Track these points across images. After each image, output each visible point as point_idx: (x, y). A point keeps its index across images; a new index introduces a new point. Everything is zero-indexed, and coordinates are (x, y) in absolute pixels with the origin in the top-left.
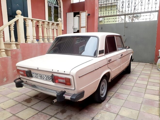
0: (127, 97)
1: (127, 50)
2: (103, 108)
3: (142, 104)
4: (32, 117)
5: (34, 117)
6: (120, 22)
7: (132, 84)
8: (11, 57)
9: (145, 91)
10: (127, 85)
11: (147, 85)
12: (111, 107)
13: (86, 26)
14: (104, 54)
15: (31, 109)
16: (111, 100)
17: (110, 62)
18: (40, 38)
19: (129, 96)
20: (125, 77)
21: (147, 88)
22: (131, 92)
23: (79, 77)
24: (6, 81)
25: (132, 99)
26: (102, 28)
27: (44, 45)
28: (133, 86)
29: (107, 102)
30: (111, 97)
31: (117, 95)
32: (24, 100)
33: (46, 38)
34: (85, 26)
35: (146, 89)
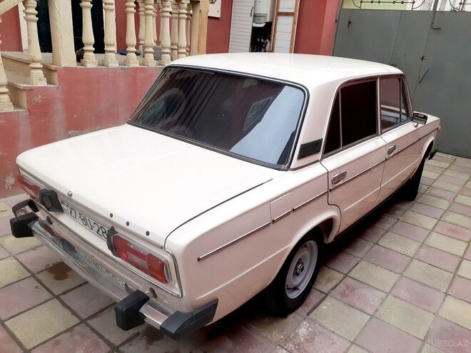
0: (381, 304)
1: (416, 126)
2: (287, 340)
3: (424, 341)
4: (51, 341)
5: (57, 343)
6: (415, 5)
7: (411, 248)
8: (28, 113)
9: (451, 284)
10: (394, 247)
11: (462, 258)
12: (316, 339)
13: (296, 10)
14: (319, 156)
15: (61, 305)
16: (324, 307)
17: (341, 182)
18: (128, 49)
19: (390, 297)
20: (394, 213)
21: (461, 273)
22: (398, 280)
23: (199, 260)
24: (13, 186)
25: (394, 314)
26: (350, 22)
27: (140, 75)
28: (412, 258)
29: (308, 314)
30: (327, 295)
31: (348, 287)
32: (49, 265)
33: (152, 50)
34: (292, 11)
35: (455, 275)
